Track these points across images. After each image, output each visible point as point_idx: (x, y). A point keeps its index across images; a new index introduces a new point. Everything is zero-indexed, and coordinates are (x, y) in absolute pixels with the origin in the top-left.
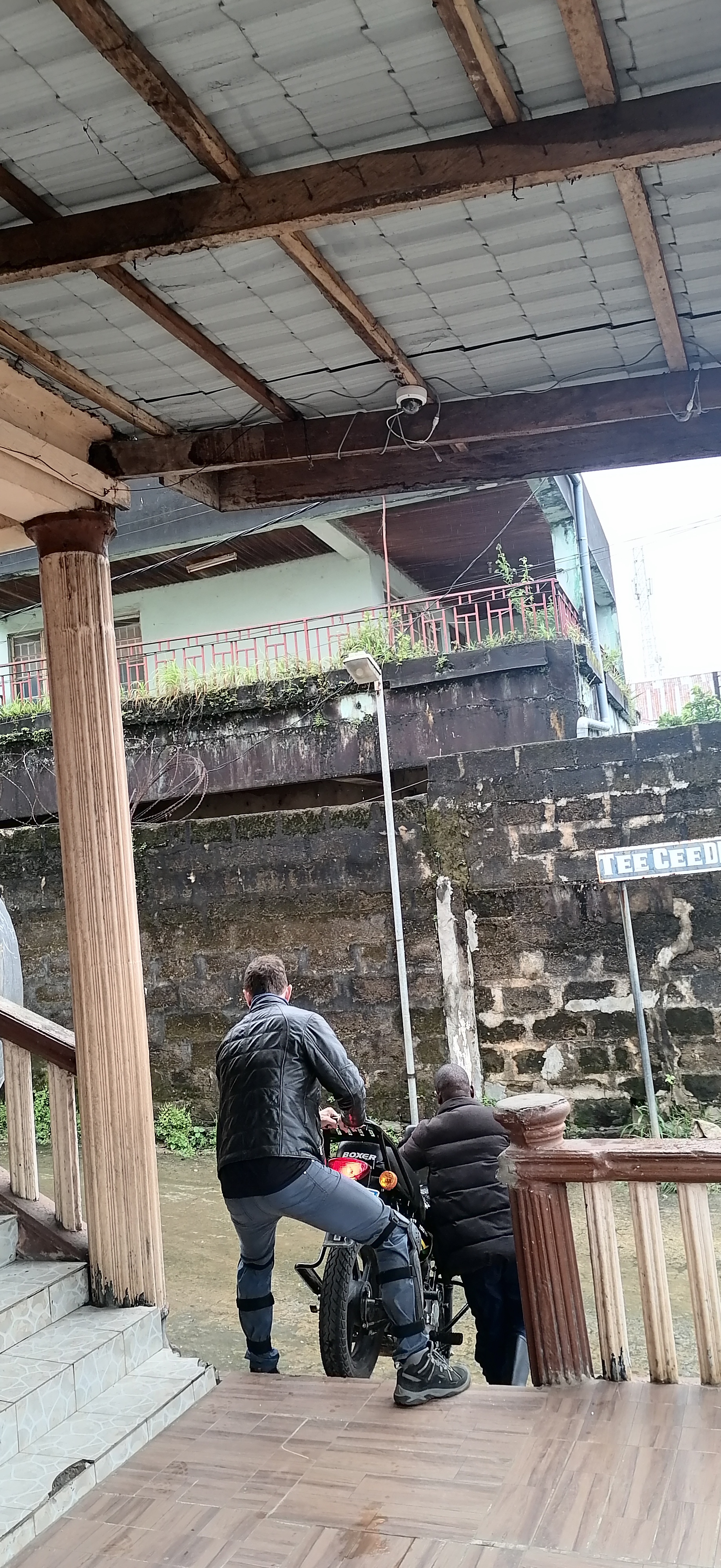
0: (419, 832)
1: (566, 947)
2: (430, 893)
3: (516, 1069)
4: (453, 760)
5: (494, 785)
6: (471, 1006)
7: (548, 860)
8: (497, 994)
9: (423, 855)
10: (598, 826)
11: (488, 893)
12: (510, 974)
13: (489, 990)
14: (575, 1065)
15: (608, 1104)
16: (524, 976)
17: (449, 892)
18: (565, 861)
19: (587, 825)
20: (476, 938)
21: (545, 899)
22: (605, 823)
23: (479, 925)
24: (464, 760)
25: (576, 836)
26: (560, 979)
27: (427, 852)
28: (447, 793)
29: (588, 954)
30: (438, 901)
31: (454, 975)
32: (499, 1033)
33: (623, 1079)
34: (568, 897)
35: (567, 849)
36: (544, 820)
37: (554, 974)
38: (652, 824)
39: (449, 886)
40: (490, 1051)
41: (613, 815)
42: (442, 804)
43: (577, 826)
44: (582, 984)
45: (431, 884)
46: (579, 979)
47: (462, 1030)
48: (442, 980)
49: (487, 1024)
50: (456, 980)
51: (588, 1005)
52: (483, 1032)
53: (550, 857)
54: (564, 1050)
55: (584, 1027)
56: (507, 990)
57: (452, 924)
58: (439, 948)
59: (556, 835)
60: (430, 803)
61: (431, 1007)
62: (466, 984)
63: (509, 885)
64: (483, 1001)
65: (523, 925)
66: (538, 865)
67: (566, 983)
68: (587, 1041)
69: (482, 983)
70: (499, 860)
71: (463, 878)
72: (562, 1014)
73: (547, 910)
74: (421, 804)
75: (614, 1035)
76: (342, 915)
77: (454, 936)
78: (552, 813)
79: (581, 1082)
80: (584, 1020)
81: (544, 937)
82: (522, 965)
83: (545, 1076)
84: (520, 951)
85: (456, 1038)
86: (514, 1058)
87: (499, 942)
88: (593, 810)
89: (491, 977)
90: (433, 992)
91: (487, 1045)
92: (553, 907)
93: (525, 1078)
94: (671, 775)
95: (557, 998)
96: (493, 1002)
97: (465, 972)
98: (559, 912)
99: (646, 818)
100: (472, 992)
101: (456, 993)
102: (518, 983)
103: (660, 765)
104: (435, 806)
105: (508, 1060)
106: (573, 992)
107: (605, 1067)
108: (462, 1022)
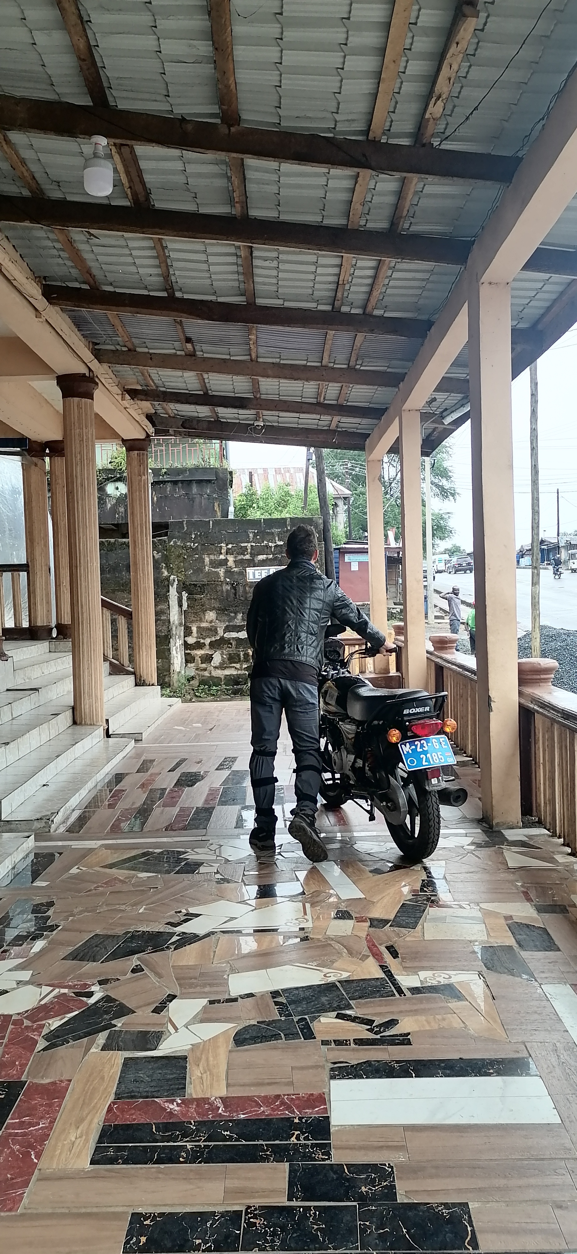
0: (163, 555)
1: (227, 610)
2: (166, 583)
3: (200, 662)
4: (182, 522)
5: (200, 535)
6: (182, 634)
7: (221, 571)
8: (194, 629)
9: (164, 565)
10: (244, 558)
11: (194, 584)
12: (201, 620)
13: (191, 627)
14: (226, 660)
15: (239, 676)
16: (207, 622)
17: (176, 583)
18: (229, 572)
19: (240, 557)
20: (187, 604)
21: (219, 588)
22: (248, 557)
23: (188, 599)
24: (186, 524)
25: (235, 561)
26: (222, 623)
27: (166, 564)
28: (178, 538)
29: (236, 613)
30: (170, 587)
31: (176, 620)
32: (193, 646)
33: (246, 666)
34: (229, 588)
35: (230, 567)
36: (221, 553)
37: (220, 621)
38: (267, 558)
39: (176, 580)
40: (189, 654)
41: (251, 554)
42: (175, 542)
43: (235, 557)
44: (232, 626)
45: (168, 579)
46: (231, 624)
47: (178, 644)
48: (169, 622)
49: (188, 642)
50: (177, 622)
51: (234, 635)
52: (186, 645)
53: (222, 570)
54: (222, 654)
55: (231, 644)
56: (199, 628)
57: (176, 597)
58: (169, 608)
59: (226, 560)
60: (169, 542)
61: (163, 634)
62: (181, 624)
63: (203, 581)
64: (188, 632)
65: (208, 599)
66: (217, 574)
67: (225, 625)
68: (233, 650)
69: (188, 624)
70: (199, 570)
71: (182, 577)
72: (222, 638)
73: (219, 593)
74: (165, 541)
75: (244, 648)
76: (123, 591)
77: (177, 602)
78: (225, 551)
79: (228, 667)
80: (231, 641)
81: (217, 605)
82: (206, 617)
83: (212, 665)
84: (206, 611)
85: (174, 648)
86: (200, 657)
87: (197, 606)
88: (243, 551)
89: (192, 622)
90: (164, 628)
91: (189, 651)
92: (222, 592)
93: (204, 665)
94: (277, 538)
95: (221, 632)
96: (192, 632)
97: (181, 619)
98: (225, 595)
99: (265, 556)
100: (183, 628)
101: (176, 628)
102: (204, 625)
103: (273, 533)
104: (172, 543)
105: (197, 658)
106: (227, 629)
107: (239, 661)
108: (178, 640)
